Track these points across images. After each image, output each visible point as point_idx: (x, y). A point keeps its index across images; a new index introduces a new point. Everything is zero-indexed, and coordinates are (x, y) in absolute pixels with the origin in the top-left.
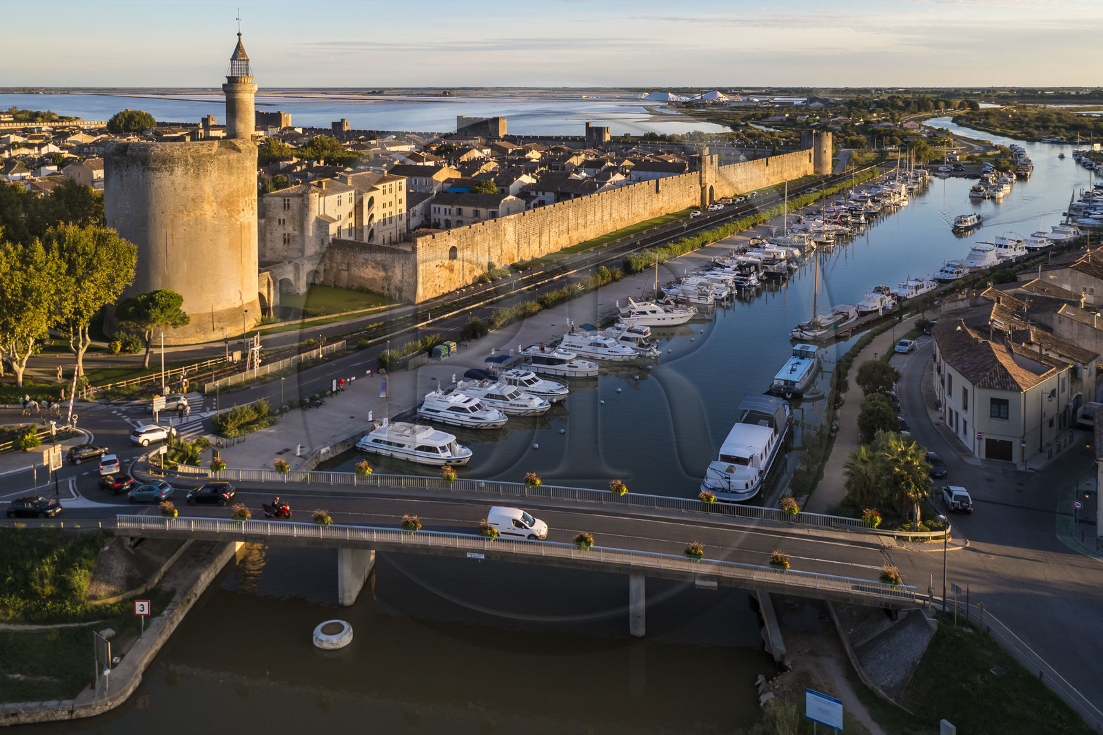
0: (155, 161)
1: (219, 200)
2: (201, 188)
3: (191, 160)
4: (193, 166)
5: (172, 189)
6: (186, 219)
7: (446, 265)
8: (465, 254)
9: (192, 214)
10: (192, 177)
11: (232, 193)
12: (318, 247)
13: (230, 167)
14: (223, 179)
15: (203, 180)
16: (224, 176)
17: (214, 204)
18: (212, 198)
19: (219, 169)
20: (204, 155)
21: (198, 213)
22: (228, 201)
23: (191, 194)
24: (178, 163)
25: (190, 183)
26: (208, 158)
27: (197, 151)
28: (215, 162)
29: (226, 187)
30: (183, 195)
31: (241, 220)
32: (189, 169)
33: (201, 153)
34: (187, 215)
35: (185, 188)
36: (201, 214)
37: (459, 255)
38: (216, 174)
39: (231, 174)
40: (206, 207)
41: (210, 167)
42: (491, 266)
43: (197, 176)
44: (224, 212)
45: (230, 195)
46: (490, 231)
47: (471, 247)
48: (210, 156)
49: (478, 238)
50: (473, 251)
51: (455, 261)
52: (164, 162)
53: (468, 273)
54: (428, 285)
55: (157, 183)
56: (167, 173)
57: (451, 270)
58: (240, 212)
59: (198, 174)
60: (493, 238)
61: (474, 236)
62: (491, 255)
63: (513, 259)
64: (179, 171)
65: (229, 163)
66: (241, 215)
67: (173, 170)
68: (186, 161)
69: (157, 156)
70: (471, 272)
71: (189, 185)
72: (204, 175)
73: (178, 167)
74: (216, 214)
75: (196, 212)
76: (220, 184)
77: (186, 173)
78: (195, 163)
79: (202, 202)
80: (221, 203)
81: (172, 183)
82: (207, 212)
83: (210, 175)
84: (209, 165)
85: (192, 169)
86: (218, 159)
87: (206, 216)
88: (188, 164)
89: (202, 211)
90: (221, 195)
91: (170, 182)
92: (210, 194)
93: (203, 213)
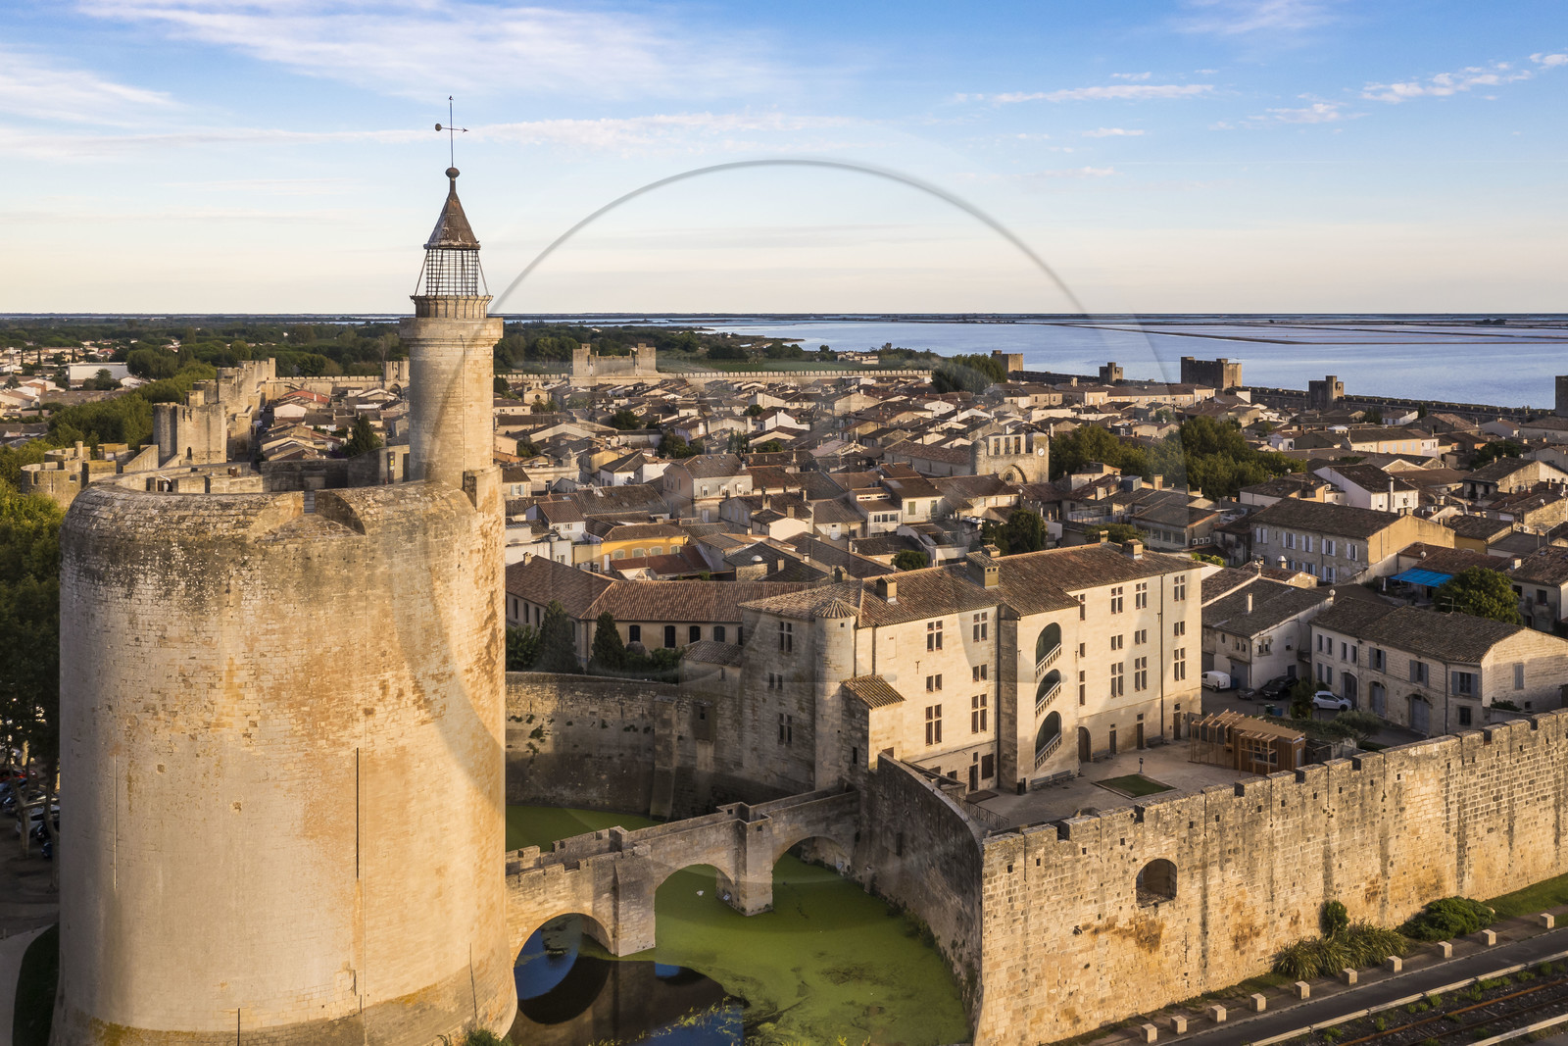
0: (96, 551)
1: (268, 682)
2: (208, 643)
3: (178, 553)
4: (184, 573)
5: (132, 640)
6: (164, 735)
7: (1120, 925)
8: (1214, 882)
9: (181, 723)
10: (181, 606)
11: (319, 661)
12: (846, 765)
13: (310, 578)
14: (283, 617)
15: (214, 619)
17: (251, 695)
18: (243, 676)
19: (268, 584)
20: (219, 542)
21: (198, 718)
22: (302, 687)
23: (178, 656)
24: (145, 562)
26: (233, 552)
27: (199, 528)
28: (257, 562)
29: (297, 641)
30: (158, 660)
31: (360, 744)
32: (174, 583)
33: (211, 535)
34: (169, 724)
35: (163, 639)
36: (208, 726)
37: (1187, 888)
38: (257, 602)
39: (316, 600)
40: (220, 697)
41: (235, 576)
42: (1331, 916)
43: (198, 605)
44: (283, 721)
45: (312, 667)
46: (1330, 802)
47: (1241, 858)
48: (240, 544)
49: (1274, 825)
50: (1251, 871)
51: (1165, 909)
52: (114, 556)
53: (1227, 944)
54: (1037, 997)
56: (120, 591)
57: (1149, 938)
58: (352, 718)
59: (201, 599)
60: (1347, 825)
61: (1255, 822)
62: (1337, 878)
63: (1438, 886)
64: (147, 586)
65: (307, 568)
66: (359, 728)
67: (133, 582)
68: (167, 556)
70: (1239, 941)
71: (173, 632)
72: (219, 603)
73: (145, 574)
74: (254, 724)
75: (194, 715)
76: (273, 632)
77: (168, 593)
78: (191, 564)
79: (212, 686)
80: (276, 693)
81: (131, 623)
82: (225, 719)
83: (239, 604)
84: (235, 573)
85: (183, 584)
86: (265, 554)
87: (224, 730)
88: (170, 567)
89: (212, 712)
90: (276, 664)
91: (126, 617)
92: (237, 662)
93: (213, 720)
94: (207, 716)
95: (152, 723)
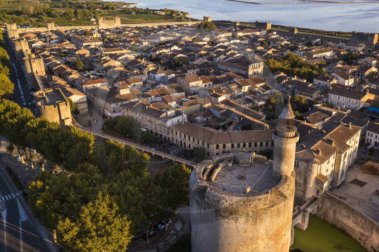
0: (225, 212)
1: (269, 236)
2: (257, 231)
3: (251, 213)
4: (252, 217)
5: (236, 231)
9: (250, 247)
10: (251, 224)
11: (278, 229)
12: (315, 194)
13: (279, 213)
14: (273, 222)
15: (259, 226)
16: (273, 220)
17: (266, 239)
18: (265, 236)
19: (271, 216)
20: (261, 209)
22: (275, 235)
23: (250, 235)
24: (241, 215)
25: (249, 227)
26: (264, 211)
27: (256, 207)
28: (269, 212)
29: (275, 226)
30: (244, 236)
31: (283, 242)
32: (249, 219)
33: (259, 208)
34: (246, 248)
35: (246, 232)
38: (268, 221)
39: (279, 216)
40: (260, 242)
43: (255, 223)
44: (272, 243)
48: (265, 209)
52: (231, 213)
55: (225, 226)
56: (233, 221)
59: (256, 222)
64: (242, 220)
65: (278, 211)
66: (283, 239)
67: (237, 219)
68: (248, 214)
69: (226, 208)
71: (249, 230)
72: (260, 222)
73: (241, 218)
74: (266, 245)
75: (253, 246)
76: (271, 226)
77: (247, 222)
78: (254, 215)
79: (257, 239)
80: (271, 238)
81: (236, 228)
82: (260, 245)
83: (264, 222)
84: (264, 216)
85: (252, 220)
86: (271, 210)
87: (259, 248)
88: (249, 216)
89: (257, 245)
90: (271, 232)
91: (235, 227)
92: (263, 234)
93: (258, 246)
94: (256, 246)
95: (242, 248)
